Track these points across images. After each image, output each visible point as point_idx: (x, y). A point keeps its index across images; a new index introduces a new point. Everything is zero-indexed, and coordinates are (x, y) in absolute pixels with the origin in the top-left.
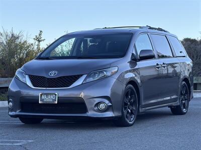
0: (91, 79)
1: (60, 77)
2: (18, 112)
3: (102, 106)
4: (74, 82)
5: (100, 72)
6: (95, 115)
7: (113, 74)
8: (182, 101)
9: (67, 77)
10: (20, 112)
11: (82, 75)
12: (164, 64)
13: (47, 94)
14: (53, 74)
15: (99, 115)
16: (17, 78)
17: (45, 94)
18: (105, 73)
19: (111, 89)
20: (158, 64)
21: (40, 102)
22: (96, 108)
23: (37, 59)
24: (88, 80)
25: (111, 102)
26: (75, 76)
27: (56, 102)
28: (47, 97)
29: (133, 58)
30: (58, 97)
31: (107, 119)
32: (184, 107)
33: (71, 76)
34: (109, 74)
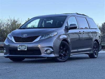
0: (44, 38)
1: (28, 37)
2: (8, 55)
3: (49, 51)
4: (35, 39)
5: (48, 35)
6: (45, 56)
7: (55, 36)
8: (94, 51)
9: (32, 37)
10: (9, 55)
11: (39, 36)
12: (83, 32)
13: (22, 46)
14: (25, 36)
15: (47, 56)
16: (8, 38)
17: (21, 46)
18: (50, 35)
19: (53, 43)
20: (80, 32)
21: (18, 50)
22: (46, 52)
23: (19, 29)
24: (42, 39)
25: (53, 49)
26: (35, 37)
27: (26, 50)
28: (22, 47)
29: (66, 28)
30: (27, 47)
31: (51, 58)
32: (96, 55)
33: (34, 37)
34: (52, 35)
